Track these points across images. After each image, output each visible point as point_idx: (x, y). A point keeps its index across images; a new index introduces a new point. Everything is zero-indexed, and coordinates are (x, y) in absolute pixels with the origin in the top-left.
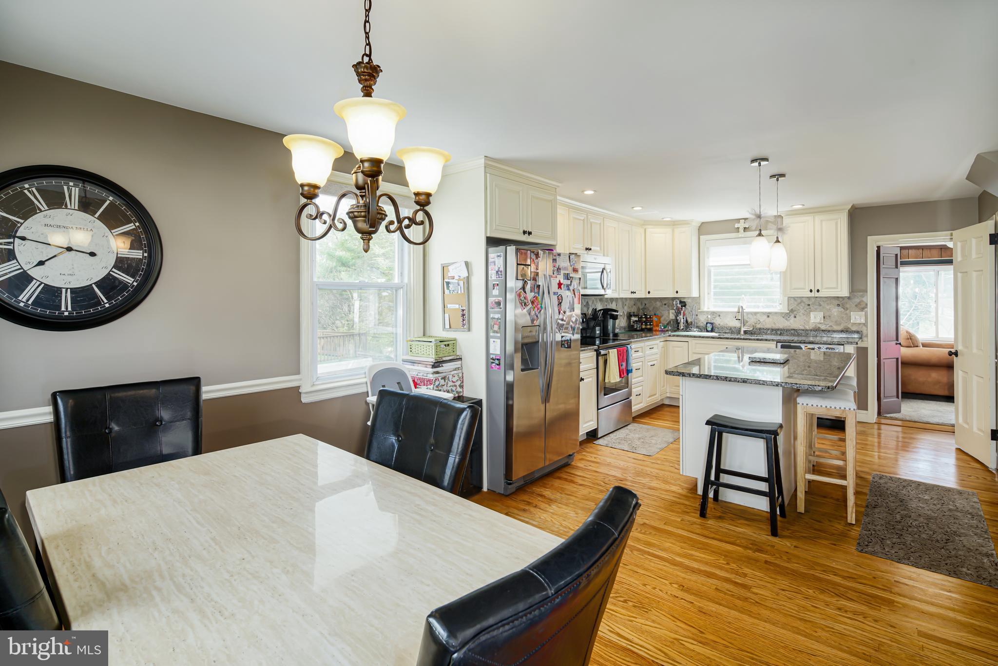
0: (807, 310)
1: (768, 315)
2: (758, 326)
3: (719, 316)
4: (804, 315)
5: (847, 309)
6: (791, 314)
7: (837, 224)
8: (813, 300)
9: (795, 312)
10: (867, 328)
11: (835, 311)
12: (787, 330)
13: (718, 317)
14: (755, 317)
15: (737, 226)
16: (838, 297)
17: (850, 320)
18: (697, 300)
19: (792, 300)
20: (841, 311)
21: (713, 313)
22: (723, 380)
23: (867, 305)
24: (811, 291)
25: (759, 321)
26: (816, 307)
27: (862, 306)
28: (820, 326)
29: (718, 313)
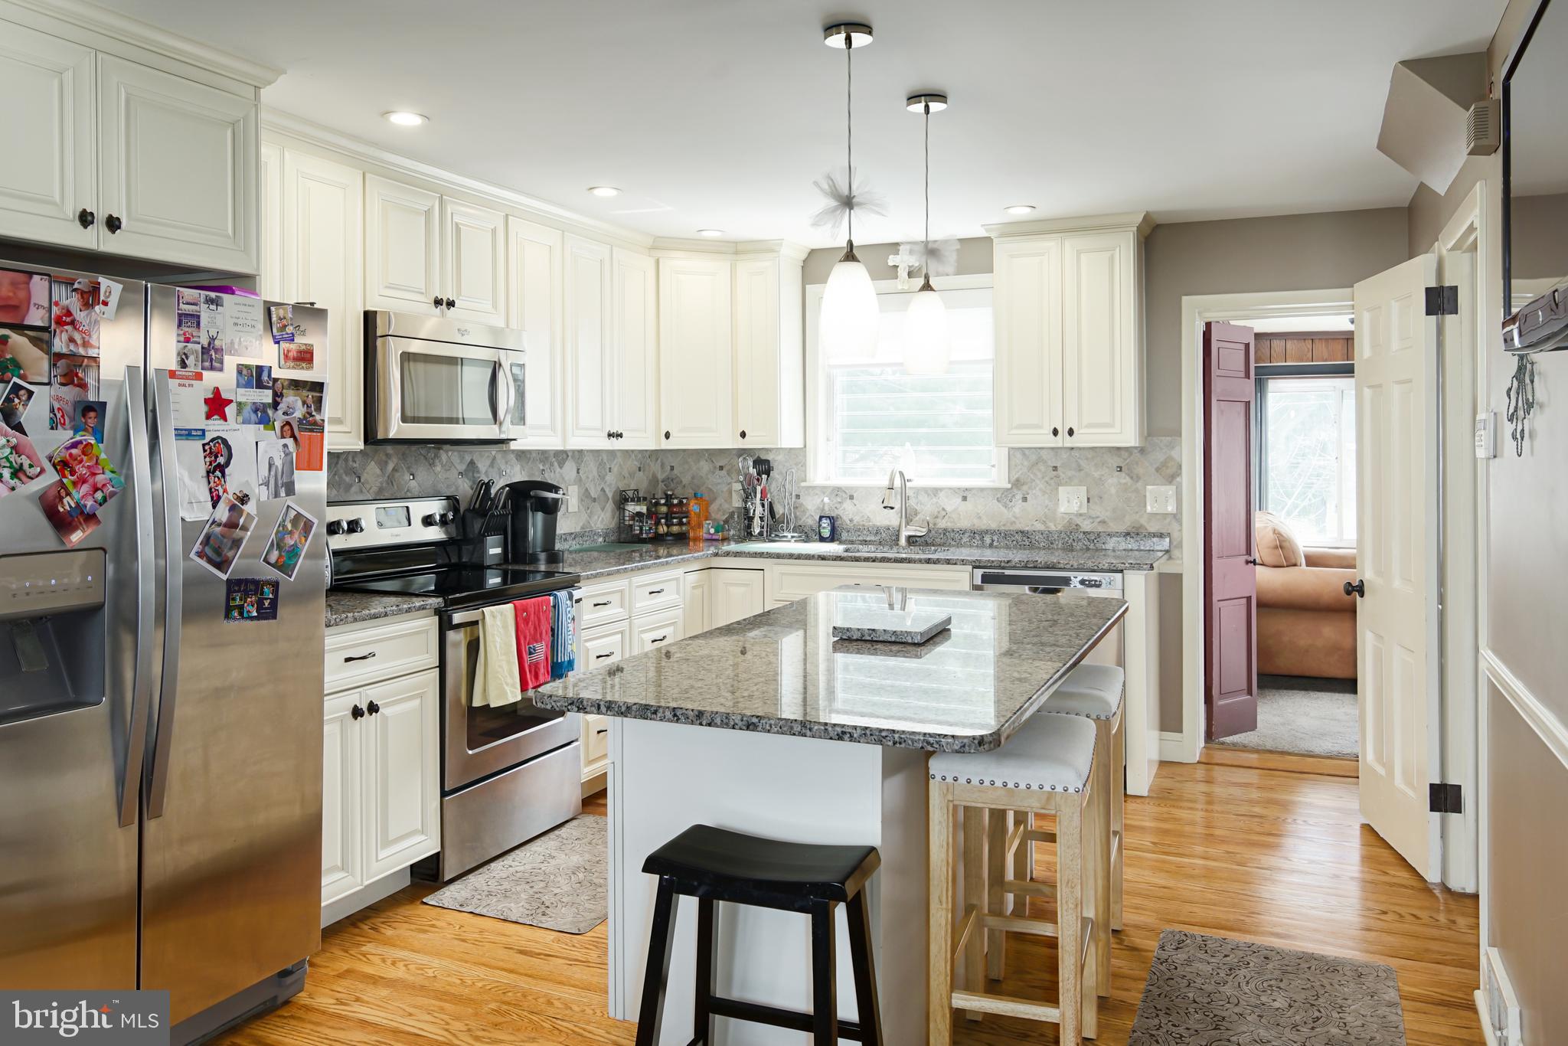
0: (1052, 481)
1: (965, 494)
2: (942, 524)
3: (851, 497)
4: (1044, 493)
5: (1138, 478)
6: (1015, 490)
7: (1112, 259)
8: (1065, 455)
9: (1025, 488)
10: (1181, 525)
11: (1114, 483)
12: (1006, 535)
13: (848, 501)
14: (935, 500)
15: (892, 260)
16: (1119, 449)
17: (1145, 506)
18: (798, 456)
19: (1019, 455)
20: (1126, 484)
21: (837, 491)
22: (692, 723)
23: (1180, 467)
24: (1055, 432)
25: (943, 509)
26: (1070, 473)
27: (1170, 471)
28: (1078, 521)
29: (847, 492)
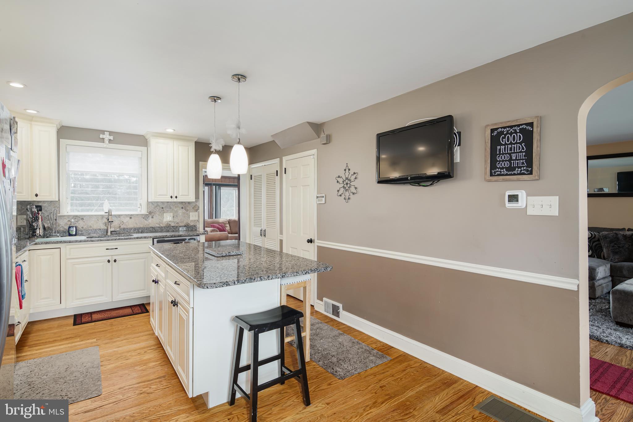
0: (162, 212)
1: (131, 217)
2: (122, 227)
3: (83, 219)
4: (159, 215)
5: (188, 210)
6: (149, 215)
7: (188, 149)
8: (166, 204)
9: (153, 214)
10: (199, 223)
11: (181, 212)
12: (147, 229)
13: (81, 221)
14: (119, 219)
15: (101, 136)
16: (182, 202)
17: (190, 218)
18: (56, 204)
19: (151, 204)
20: (184, 212)
21: (75, 217)
23: (199, 207)
24: (171, 197)
25: (123, 222)
26: (167, 209)
27: (196, 208)
28: (170, 223)
29: (80, 217)
